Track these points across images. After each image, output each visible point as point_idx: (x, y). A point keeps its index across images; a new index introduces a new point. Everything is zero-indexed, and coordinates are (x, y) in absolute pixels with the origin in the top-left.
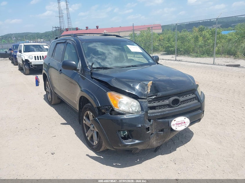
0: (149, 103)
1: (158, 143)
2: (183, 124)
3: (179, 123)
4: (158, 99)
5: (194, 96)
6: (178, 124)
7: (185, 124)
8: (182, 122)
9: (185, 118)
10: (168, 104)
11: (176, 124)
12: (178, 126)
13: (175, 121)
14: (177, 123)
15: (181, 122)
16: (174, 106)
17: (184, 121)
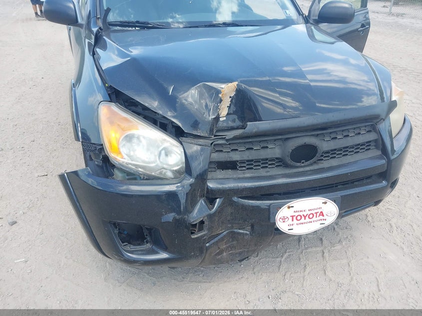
0: (217, 151)
1: (237, 255)
2: (314, 219)
3: (301, 214)
4: (248, 140)
5: (372, 136)
6: (299, 218)
7: (321, 217)
8: (313, 212)
9: (325, 203)
10: (277, 158)
11: (293, 217)
12: (298, 222)
13: (289, 207)
14: (296, 214)
15: (310, 212)
16: (299, 164)
17: (319, 211)
